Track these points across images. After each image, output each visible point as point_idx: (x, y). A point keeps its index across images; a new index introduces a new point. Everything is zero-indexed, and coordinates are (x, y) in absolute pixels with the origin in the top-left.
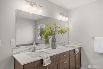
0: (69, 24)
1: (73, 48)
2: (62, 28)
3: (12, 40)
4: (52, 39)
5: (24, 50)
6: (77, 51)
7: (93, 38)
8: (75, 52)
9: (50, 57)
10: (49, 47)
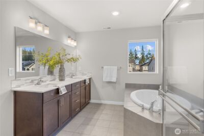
0: (78, 51)
1: (83, 79)
2: (73, 55)
3: (10, 69)
4: (60, 68)
5: (26, 83)
6: (88, 82)
7: (102, 68)
8: (85, 83)
9: (66, 86)
10: (54, 80)
